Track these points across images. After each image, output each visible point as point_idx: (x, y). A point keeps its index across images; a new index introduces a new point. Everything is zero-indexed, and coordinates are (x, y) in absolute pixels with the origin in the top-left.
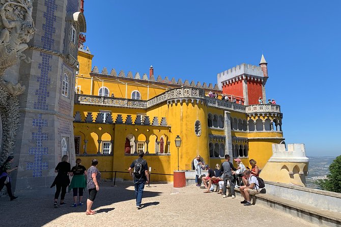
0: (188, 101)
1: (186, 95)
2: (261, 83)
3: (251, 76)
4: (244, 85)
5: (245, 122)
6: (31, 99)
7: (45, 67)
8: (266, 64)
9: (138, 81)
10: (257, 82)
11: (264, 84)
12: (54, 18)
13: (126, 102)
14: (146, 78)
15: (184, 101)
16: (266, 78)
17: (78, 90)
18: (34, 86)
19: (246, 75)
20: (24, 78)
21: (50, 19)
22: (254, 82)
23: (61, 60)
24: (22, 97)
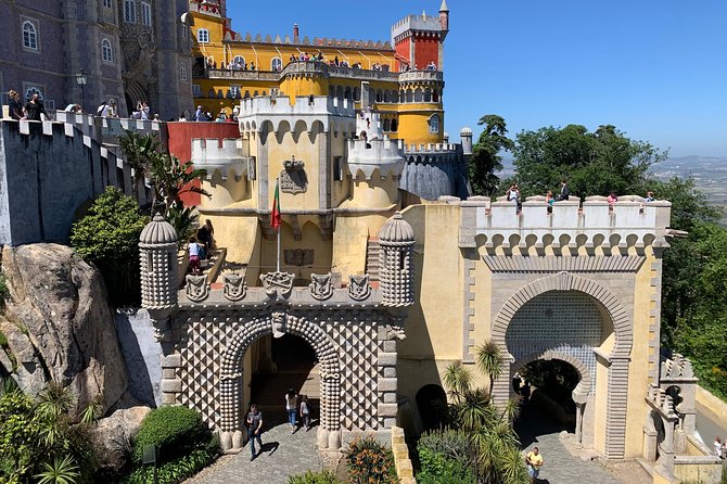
0: (302, 75)
1: (301, 70)
2: (436, 39)
3: (420, 32)
4: (411, 44)
5: (395, 92)
6: (161, 85)
7: (167, 62)
8: (447, 12)
9: (278, 45)
10: (431, 38)
11: (442, 40)
12: (168, 23)
13: (257, 74)
14: (288, 41)
15: (298, 75)
16: (444, 33)
17: (210, 61)
18: (162, 76)
19: (414, 32)
20: (155, 71)
21: (166, 25)
22: (425, 38)
23: (177, 55)
24: (156, 85)
